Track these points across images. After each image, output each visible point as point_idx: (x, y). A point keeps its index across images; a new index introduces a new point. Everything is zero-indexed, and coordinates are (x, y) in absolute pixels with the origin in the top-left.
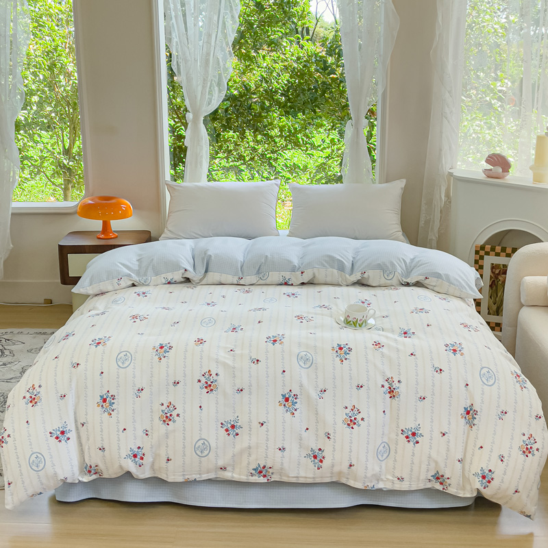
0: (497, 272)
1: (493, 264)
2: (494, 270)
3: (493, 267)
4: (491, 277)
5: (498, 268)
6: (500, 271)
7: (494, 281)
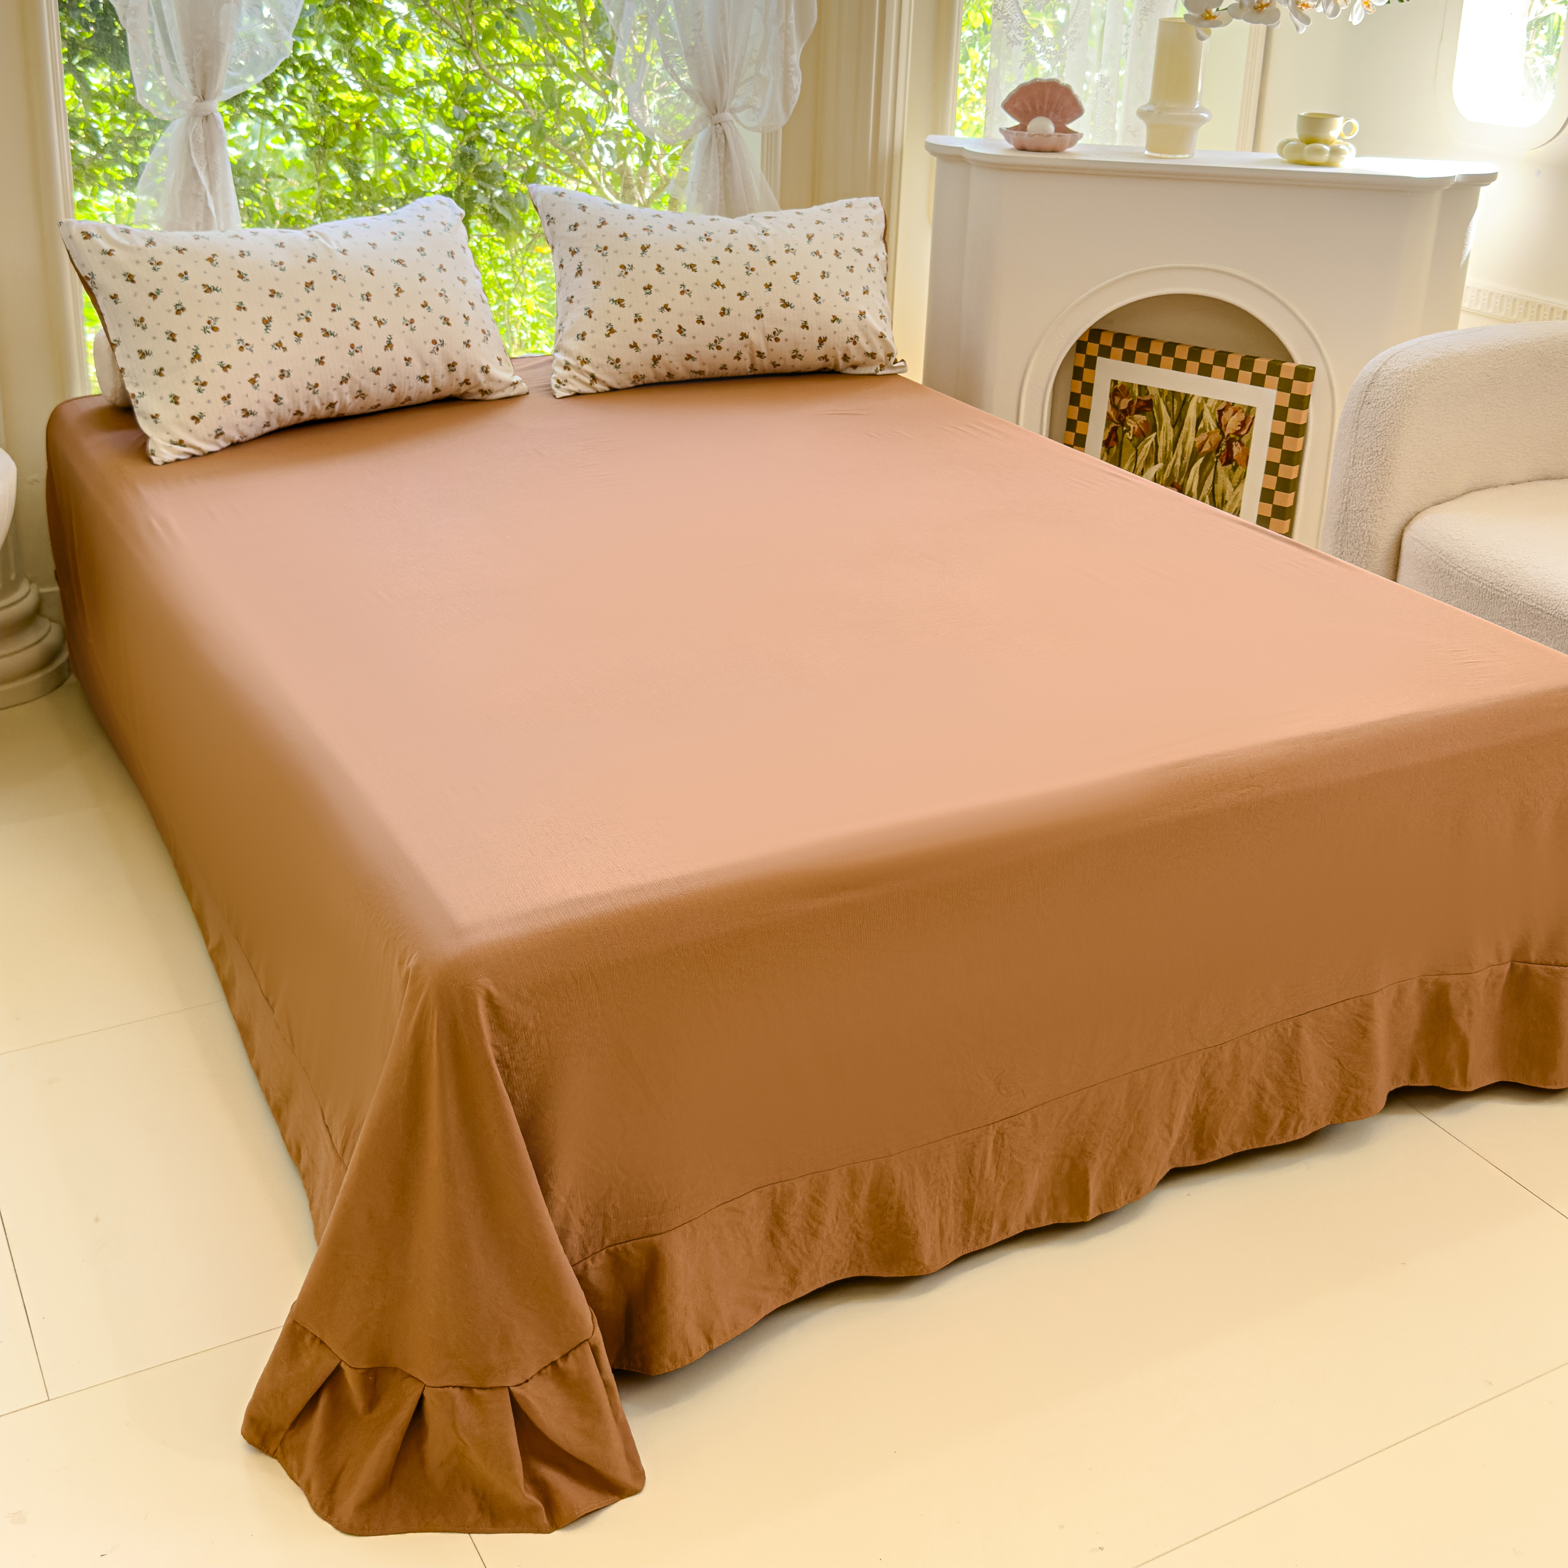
0: (1124, 404)
1: (1115, 382)
2: (1117, 399)
3: (1118, 391)
4: (1109, 419)
5: (1127, 395)
6: (1131, 403)
7: (1114, 430)
